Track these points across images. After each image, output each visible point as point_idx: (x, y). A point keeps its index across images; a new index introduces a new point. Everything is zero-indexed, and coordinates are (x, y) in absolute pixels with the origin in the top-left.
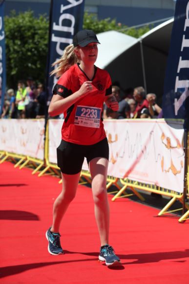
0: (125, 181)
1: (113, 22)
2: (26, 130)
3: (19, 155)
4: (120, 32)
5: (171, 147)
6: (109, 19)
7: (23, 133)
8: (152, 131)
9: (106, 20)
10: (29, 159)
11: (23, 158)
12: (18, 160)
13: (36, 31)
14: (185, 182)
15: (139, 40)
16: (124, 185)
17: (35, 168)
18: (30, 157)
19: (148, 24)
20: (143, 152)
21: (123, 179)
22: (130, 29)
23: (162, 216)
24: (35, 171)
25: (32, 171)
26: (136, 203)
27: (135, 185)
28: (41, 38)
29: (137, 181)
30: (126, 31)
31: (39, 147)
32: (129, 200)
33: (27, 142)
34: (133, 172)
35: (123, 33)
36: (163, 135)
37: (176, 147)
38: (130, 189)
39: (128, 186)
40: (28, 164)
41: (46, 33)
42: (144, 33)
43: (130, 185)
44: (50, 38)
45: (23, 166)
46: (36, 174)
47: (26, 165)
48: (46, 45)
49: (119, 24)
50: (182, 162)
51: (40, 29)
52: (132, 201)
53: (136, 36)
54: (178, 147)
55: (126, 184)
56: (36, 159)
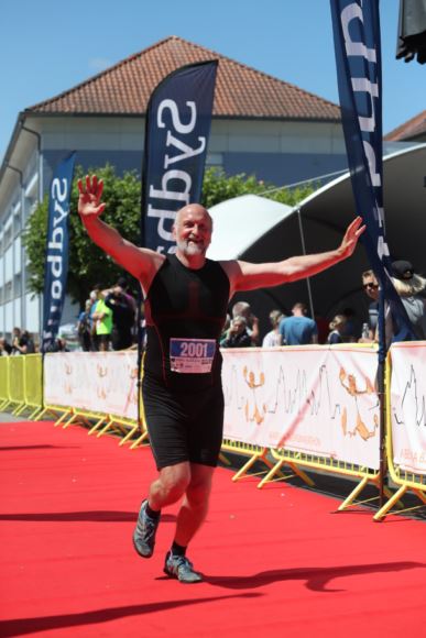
0: (280, 453)
1: (251, 180)
2: (106, 370)
3: (96, 413)
4: (261, 196)
5: (356, 391)
6: (243, 175)
7: (101, 376)
8: (324, 366)
9: (239, 176)
10: (113, 420)
11: (103, 418)
12: (93, 422)
13: (120, 200)
14: (383, 450)
15: (295, 208)
16: (278, 460)
17: (124, 435)
18: (115, 417)
19: (310, 181)
20: (308, 401)
21: (276, 450)
22: (279, 190)
23: (345, 511)
24: (123, 441)
25: (120, 440)
26: (300, 489)
27: (296, 460)
28: (128, 211)
29: (301, 451)
30: (273, 194)
31: (129, 399)
32: (288, 484)
33: (109, 391)
34: (293, 437)
35: (268, 197)
36: (343, 372)
37: (365, 392)
38: (289, 466)
39: (284, 462)
40: (111, 429)
41: (136, 203)
42: (303, 197)
43: (288, 459)
44: (144, 210)
45: (102, 432)
46: (126, 446)
47: (107, 431)
48: (136, 223)
49: (261, 182)
50: (375, 416)
51: (126, 196)
52: (293, 487)
53: (291, 203)
54: (369, 390)
55: (282, 458)
56: (125, 419)
